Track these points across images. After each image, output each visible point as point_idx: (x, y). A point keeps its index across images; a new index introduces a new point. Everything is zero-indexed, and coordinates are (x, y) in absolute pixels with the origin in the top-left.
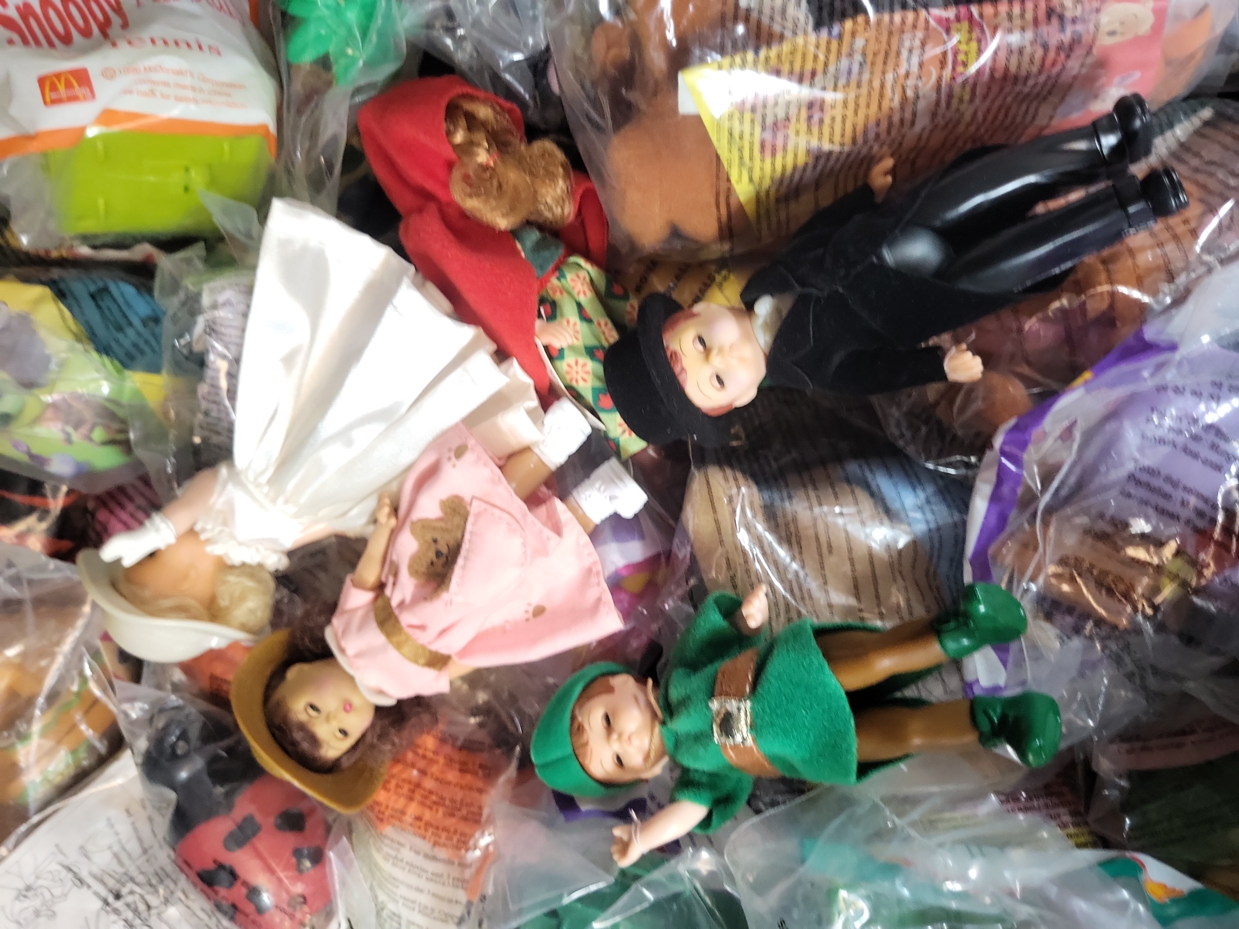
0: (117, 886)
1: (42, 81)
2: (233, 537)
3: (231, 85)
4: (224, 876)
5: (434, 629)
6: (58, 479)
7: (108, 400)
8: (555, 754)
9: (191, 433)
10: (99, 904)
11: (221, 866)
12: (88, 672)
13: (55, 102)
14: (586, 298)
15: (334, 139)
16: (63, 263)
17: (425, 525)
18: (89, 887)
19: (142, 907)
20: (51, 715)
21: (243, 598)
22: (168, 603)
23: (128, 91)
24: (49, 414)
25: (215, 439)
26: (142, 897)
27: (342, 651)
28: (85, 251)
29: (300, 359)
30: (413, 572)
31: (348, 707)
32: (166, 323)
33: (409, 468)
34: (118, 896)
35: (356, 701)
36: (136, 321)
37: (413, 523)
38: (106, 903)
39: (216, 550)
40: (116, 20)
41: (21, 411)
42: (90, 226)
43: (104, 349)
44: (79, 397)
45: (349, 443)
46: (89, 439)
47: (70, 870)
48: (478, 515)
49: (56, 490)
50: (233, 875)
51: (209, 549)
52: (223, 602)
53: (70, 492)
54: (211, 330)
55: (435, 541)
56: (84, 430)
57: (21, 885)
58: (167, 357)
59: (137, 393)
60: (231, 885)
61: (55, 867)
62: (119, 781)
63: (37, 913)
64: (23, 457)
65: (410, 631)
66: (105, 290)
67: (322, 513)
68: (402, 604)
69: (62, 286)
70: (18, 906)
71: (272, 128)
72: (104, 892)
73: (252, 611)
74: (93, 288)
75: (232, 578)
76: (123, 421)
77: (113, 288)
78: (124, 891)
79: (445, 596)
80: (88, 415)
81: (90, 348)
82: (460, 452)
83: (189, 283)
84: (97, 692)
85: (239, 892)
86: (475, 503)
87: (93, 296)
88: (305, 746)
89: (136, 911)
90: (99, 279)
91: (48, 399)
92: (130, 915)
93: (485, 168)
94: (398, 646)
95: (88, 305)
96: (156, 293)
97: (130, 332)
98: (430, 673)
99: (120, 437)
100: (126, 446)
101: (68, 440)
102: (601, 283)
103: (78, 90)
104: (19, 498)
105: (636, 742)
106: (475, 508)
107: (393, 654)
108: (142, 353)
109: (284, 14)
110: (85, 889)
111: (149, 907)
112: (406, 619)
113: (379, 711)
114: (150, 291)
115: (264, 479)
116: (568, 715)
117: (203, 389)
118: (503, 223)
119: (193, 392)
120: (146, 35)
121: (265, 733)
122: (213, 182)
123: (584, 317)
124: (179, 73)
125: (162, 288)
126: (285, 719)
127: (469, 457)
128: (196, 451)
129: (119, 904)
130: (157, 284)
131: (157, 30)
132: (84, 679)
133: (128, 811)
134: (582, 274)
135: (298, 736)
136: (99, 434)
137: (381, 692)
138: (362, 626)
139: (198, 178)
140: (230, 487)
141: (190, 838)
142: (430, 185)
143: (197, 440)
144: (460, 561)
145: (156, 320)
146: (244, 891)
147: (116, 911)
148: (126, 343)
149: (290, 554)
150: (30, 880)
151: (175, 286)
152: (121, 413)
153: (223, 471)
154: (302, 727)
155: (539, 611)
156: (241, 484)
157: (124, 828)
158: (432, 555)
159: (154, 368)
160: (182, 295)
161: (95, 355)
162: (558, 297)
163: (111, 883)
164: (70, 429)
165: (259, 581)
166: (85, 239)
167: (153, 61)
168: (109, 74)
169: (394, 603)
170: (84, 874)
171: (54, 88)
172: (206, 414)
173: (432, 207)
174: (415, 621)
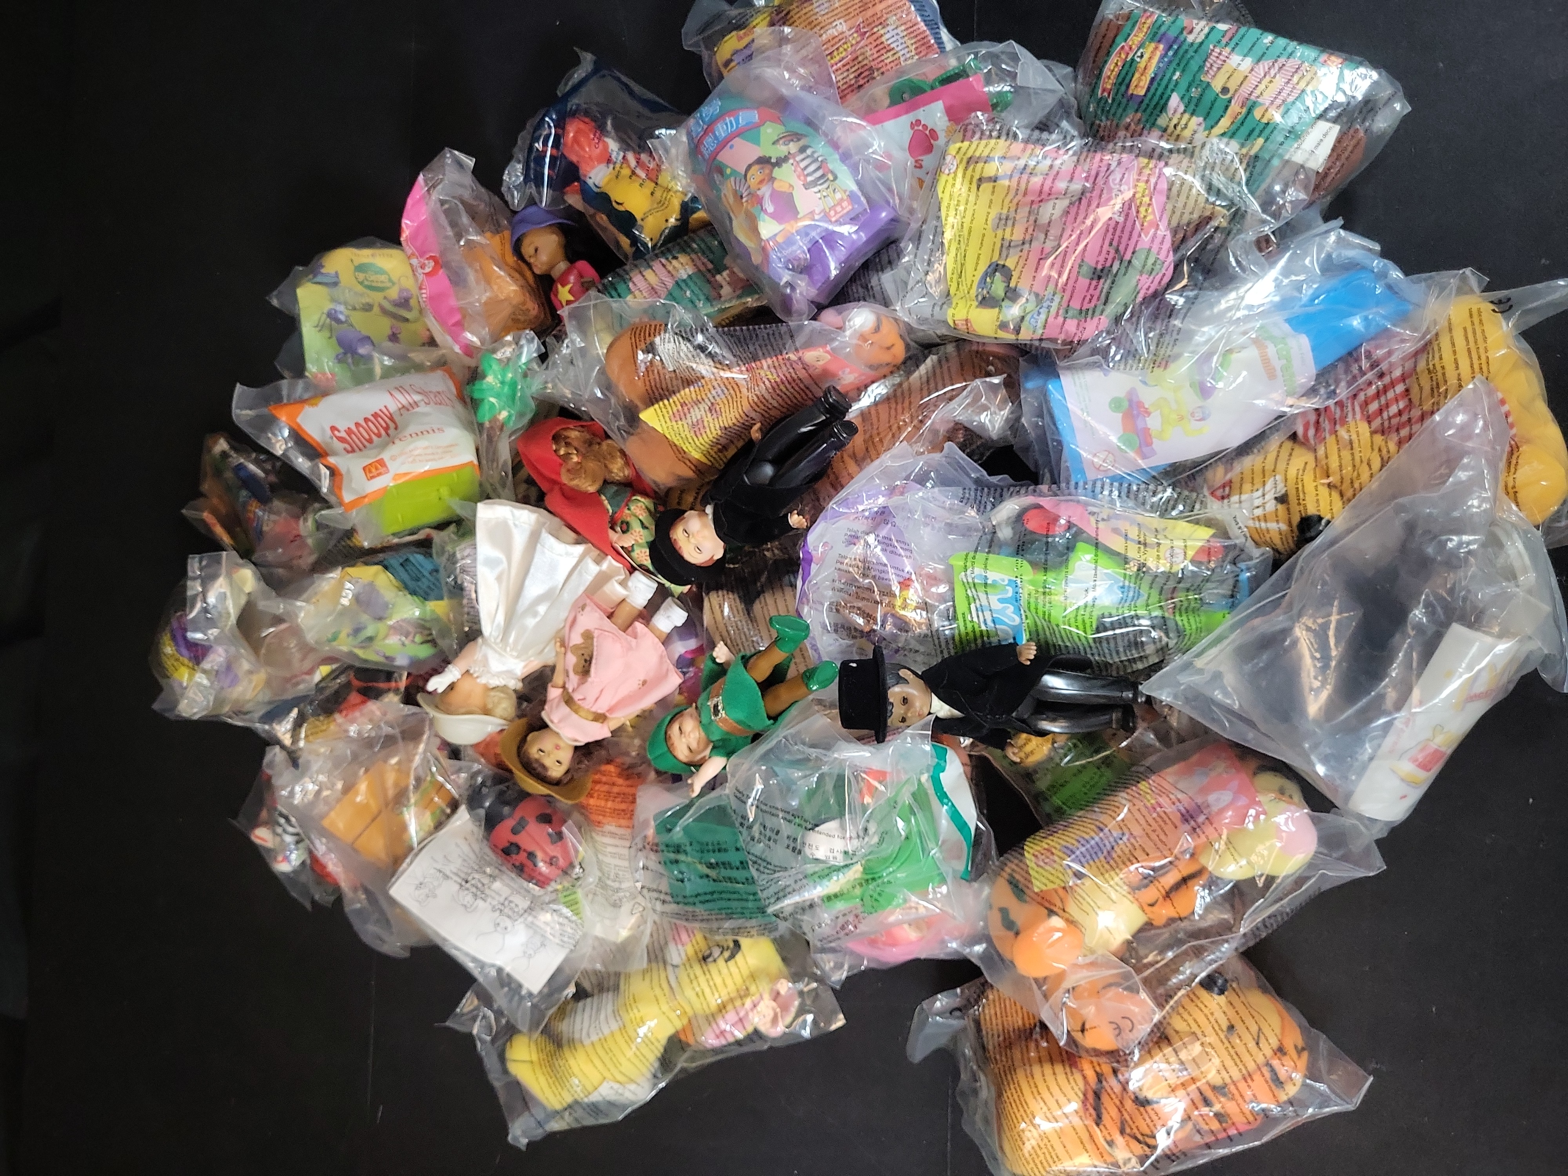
0: (466, 877)
1: (364, 469)
2: (489, 672)
3: (451, 446)
4: (513, 848)
5: (591, 698)
6: (401, 668)
7: (419, 619)
8: (658, 752)
9: (463, 626)
10: (458, 887)
11: (512, 844)
12: (434, 769)
13: (372, 477)
14: (644, 516)
15: (505, 462)
16: (383, 549)
17: (576, 648)
18: (451, 879)
19: (480, 885)
20: (418, 794)
21: (499, 703)
22: (463, 710)
23: (403, 463)
24: (392, 631)
25: (475, 627)
26: (479, 881)
27: (552, 722)
28: (396, 540)
29: (505, 577)
30: (576, 673)
31: (557, 747)
32: (442, 570)
33: (566, 620)
34: (467, 882)
35: (562, 744)
36: (426, 574)
37: (571, 648)
38: (461, 886)
39: (483, 681)
40: (392, 425)
41: (378, 633)
42: (396, 528)
43: (413, 593)
44: (404, 620)
45: (535, 614)
46: (413, 641)
47: (440, 871)
48: (597, 637)
49: (401, 676)
50: (518, 847)
51: (478, 680)
52: (490, 706)
53: (409, 674)
54: (463, 571)
55: (582, 654)
56: (410, 638)
57: (417, 882)
58: (445, 589)
59: (433, 611)
60: (518, 853)
61: (433, 871)
62: (458, 823)
63: (427, 896)
64: (382, 660)
65: (580, 702)
66: (407, 560)
67: (530, 652)
68: (574, 690)
69: (386, 563)
70: (417, 893)
71: (476, 462)
72: (459, 880)
73: (505, 709)
74: (401, 561)
75: (492, 693)
76: (430, 629)
77: (411, 558)
78: (470, 878)
79: (590, 680)
80: (411, 629)
81: (406, 593)
82: (583, 608)
83: (449, 548)
84: (440, 779)
85: (523, 856)
86: (595, 631)
87: (402, 564)
88: (540, 769)
89: (477, 888)
90: (405, 554)
91: (391, 623)
92: (474, 890)
93: (578, 463)
94: (576, 712)
95: (400, 569)
96: (434, 555)
97: (424, 580)
98: (597, 725)
99: (429, 638)
100: (433, 642)
101: (403, 645)
102: (652, 507)
103: (382, 470)
104: (382, 685)
105: (692, 736)
106: (596, 634)
107: (575, 716)
108: (432, 590)
109: (472, 399)
110: (449, 880)
111: (483, 885)
112: (577, 696)
113: (576, 748)
114: (431, 556)
115: (499, 640)
116: (663, 732)
117: (465, 601)
118: (592, 489)
119: (461, 605)
120: (407, 433)
121: (520, 766)
122: (452, 492)
123: (644, 527)
124: (426, 448)
125: (437, 553)
126: (529, 758)
127: (587, 609)
128: (467, 634)
129: (468, 885)
130: (434, 551)
131: (412, 429)
132: (432, 774)
133: (466, 839)
134: (640, 504)
135: (535, 765)
136: (418, 639)
137: (576, 741)
138: (558, 705)
139: (445, 492)
140: (484, 647)
141: (494, 832)
142: (553, 477)
143: (467, 629)
144: (594, 661)
145: (437, 571)
146: (525, 855)
147: (467, 889)
148: (424, 587)
149: (523, 680)
150: (421, 880)
151: (443, 551)
152: (428, 625)
153: (480, 640)
154: (537, 761)
155: (644, 683)
156: (489, 646)
157: (466, 848)
158: (581, 662)
159: (440, 598)
160: (446, 555)
161: (409, 596)
162: (628, 519)
163: (463, 875)
164: (404, 638)
165: (507, 693)
166: (394, 534)
167: (412, 447)
168: (393, 458)
169: (570, 690)
170: (448, 873)
171: (370, 472)
172: (468, 614)
173: (557, 488)
174: (581, 697)
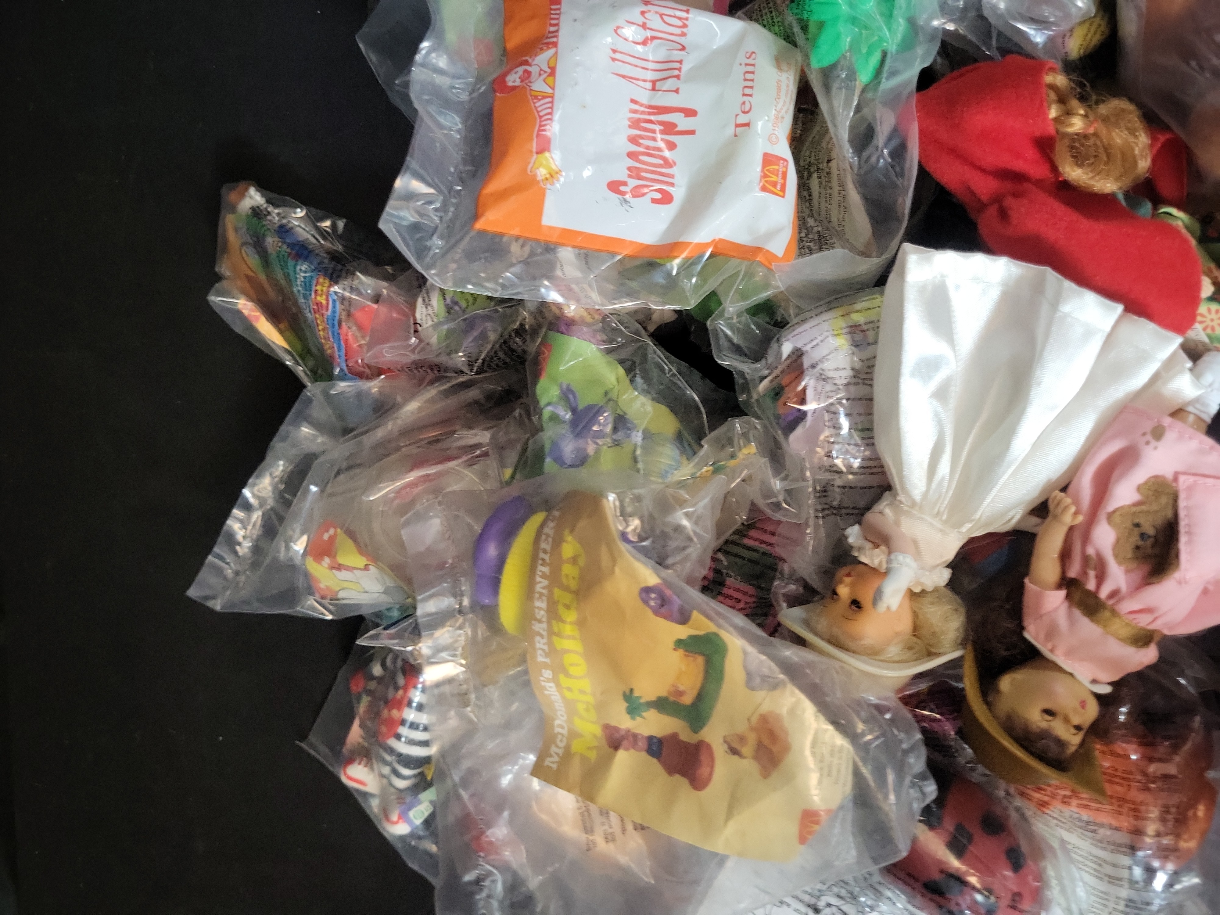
0: (813, 901)
5: (1164, 609)
11: (949, 875)
17: (1122, 513)
18: (789, 905)
30: (1121, 560)
31: (1083, 703)
37: (1110, 516)
48: (1190, 489)
55: (1137, 525)
65: (1131, 617)
79: (1176, 575)
82: (1158, 433)
86: (1182, 478)
106: (1184, 483)
110: (785, 907)
112: (1127, 607)
115: (941, 508)
127: (1169, 435)
137: (1095, 682)
154: (1046, 732)
158: (1135, 539)
174: (1138, 607)
